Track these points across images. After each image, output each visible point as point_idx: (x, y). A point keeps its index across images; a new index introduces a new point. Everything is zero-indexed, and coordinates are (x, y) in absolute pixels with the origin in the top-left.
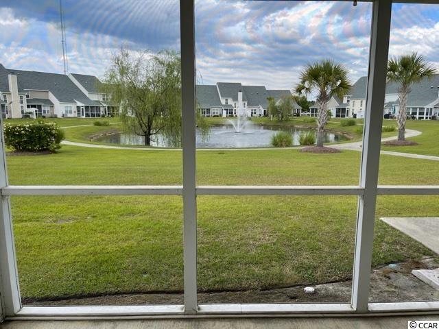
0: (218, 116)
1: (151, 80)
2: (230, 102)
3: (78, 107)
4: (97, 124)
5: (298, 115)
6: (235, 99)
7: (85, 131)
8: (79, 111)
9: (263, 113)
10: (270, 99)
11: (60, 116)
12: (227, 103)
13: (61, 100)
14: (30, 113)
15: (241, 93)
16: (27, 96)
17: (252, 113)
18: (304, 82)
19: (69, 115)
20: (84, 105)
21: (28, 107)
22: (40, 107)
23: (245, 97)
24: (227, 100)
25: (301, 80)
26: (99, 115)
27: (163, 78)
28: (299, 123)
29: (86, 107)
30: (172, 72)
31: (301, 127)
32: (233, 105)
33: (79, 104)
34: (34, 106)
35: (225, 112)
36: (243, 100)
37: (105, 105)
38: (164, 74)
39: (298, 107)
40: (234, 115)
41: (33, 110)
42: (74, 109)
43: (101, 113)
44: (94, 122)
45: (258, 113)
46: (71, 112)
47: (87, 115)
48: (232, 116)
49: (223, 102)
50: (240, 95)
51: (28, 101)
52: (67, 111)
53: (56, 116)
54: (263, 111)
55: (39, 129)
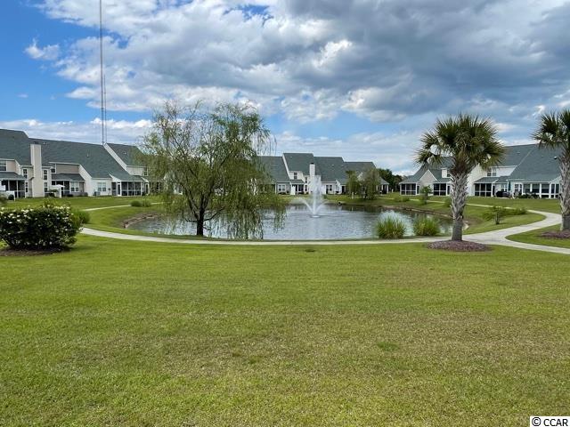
0: (284, 194)
1: (207, 146)
2: (300, 176)
3: (114, 184)
4: (136, 204)
5: (384, 192)
6: (307, 173)
7: (119, 213)
8: (114, 188)
9: (340, 190)
10: (349, 173)
11: (90, 194)
12: (295, 178)
13: (93, 175)
14: (55, 191)
15: (314, 166)
16: (53, 171)
17: (327, 190)
18: (428, 146)
19: (102, 193)
20: (120, 181)
21: (53, 183)
22: (67, 183)
23: (318, 171)
24: (295, 174)
25: (425, 144)
26: (139, 193)
27: (223, 144)
28: (388, 202)
29: (124, 184)
30: (235, 135)
31: (392, 207)
32: (304, 181)
33: (115, 180)
34: (61, 183)
35: (293, 189)
36: (316, 174)
37: (147, 181)
38: (224, 139)
39: (384, 182)
40: (305, 192)
41: (59, 186)
42: (109, 185)
43: (142, 191)
44: (131, 201)
45: (334, 190)
46: (104, 190)
47: (124, 193)
48: (303, 193)
49: (291, 176)
50: (312, 168)
51: (53, 176)
52: (100, 189)
53: (86, 195)
54: (341, 188)
55: (43, 215)
